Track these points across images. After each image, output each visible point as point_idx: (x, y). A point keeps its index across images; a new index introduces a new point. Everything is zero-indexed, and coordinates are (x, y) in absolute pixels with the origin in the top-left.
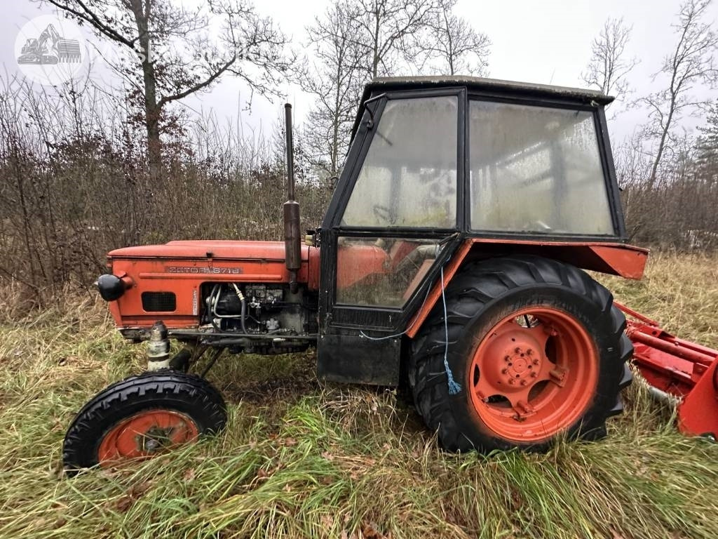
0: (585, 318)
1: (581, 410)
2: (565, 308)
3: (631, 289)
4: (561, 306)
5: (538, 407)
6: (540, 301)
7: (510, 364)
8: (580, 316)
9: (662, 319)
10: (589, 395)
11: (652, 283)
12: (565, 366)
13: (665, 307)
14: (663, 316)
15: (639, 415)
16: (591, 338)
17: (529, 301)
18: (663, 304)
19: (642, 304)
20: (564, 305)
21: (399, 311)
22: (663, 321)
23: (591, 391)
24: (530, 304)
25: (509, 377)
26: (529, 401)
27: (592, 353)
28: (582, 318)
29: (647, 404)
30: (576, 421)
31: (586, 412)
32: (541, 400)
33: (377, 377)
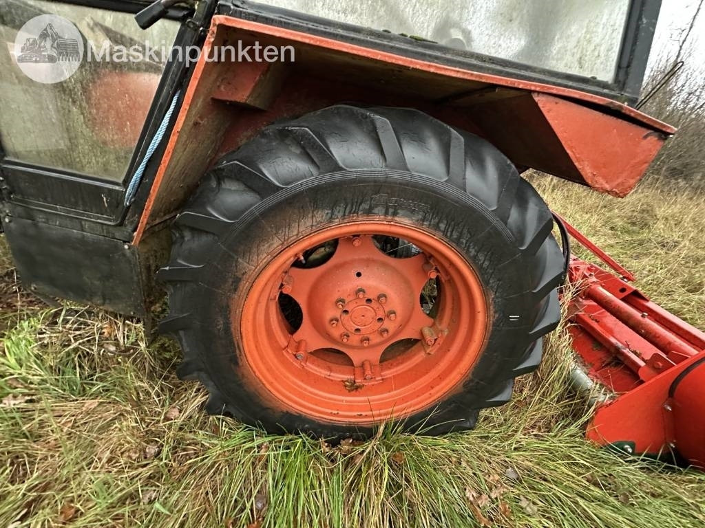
0: (481, 257)
1: (439, 395)
2: (445, 233)
3: (631, 228)
4: (437, 227)
5: (388, 373)
6: (391, 211)
7: (346, 312)
8: (473, 252)
9: (648, 268)
10: (459, 377)
11: (660, 225)
12: (444, 326)
13: (660, 254)
14: (652, 266)
15: (541, 401)
16: (485, 295)
17: (365, 206)
18: (659, 251)
19: (634, 247)
20: (442, 226)
21: (117, 188)
22: (649, 271)
23: (463, 372)
24: (369, 212)
25: (342, 330)
26: (381, 361)
27: (481, 317)
28: (475, 258)
29: (559, 389)
30: (427, 407)
31: (445, 399)
32: (398, 365)
33: (110, 299)
